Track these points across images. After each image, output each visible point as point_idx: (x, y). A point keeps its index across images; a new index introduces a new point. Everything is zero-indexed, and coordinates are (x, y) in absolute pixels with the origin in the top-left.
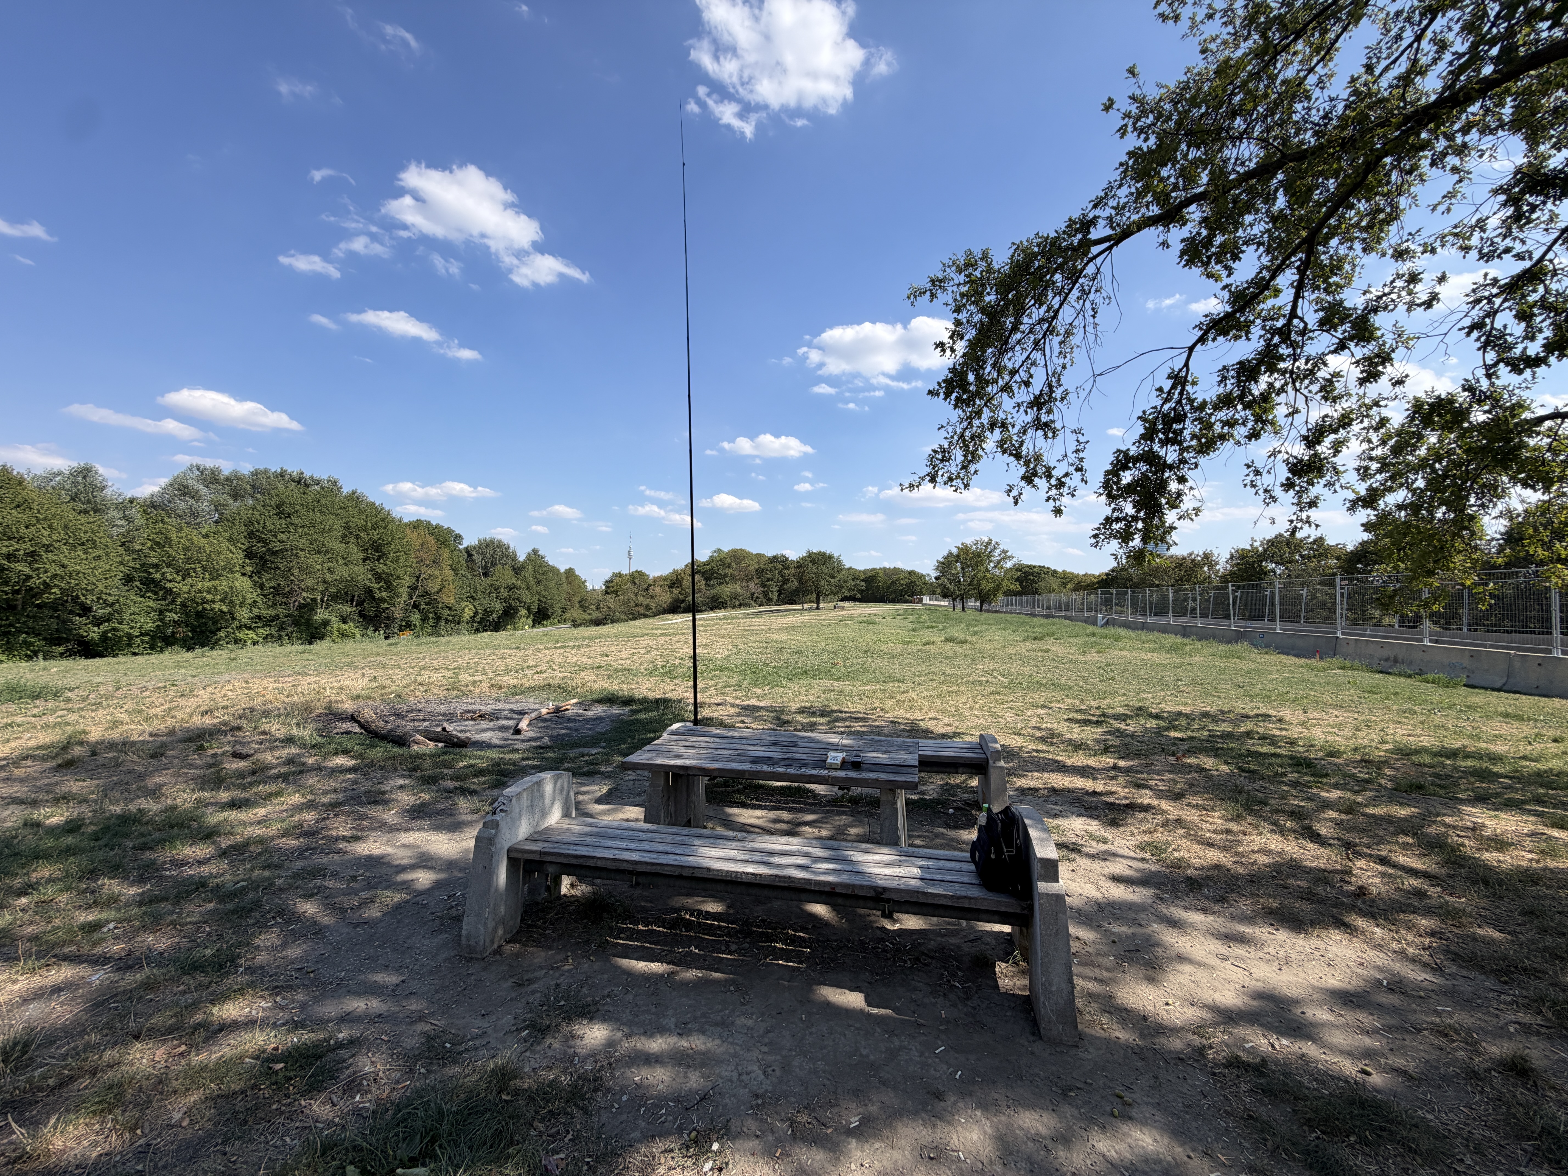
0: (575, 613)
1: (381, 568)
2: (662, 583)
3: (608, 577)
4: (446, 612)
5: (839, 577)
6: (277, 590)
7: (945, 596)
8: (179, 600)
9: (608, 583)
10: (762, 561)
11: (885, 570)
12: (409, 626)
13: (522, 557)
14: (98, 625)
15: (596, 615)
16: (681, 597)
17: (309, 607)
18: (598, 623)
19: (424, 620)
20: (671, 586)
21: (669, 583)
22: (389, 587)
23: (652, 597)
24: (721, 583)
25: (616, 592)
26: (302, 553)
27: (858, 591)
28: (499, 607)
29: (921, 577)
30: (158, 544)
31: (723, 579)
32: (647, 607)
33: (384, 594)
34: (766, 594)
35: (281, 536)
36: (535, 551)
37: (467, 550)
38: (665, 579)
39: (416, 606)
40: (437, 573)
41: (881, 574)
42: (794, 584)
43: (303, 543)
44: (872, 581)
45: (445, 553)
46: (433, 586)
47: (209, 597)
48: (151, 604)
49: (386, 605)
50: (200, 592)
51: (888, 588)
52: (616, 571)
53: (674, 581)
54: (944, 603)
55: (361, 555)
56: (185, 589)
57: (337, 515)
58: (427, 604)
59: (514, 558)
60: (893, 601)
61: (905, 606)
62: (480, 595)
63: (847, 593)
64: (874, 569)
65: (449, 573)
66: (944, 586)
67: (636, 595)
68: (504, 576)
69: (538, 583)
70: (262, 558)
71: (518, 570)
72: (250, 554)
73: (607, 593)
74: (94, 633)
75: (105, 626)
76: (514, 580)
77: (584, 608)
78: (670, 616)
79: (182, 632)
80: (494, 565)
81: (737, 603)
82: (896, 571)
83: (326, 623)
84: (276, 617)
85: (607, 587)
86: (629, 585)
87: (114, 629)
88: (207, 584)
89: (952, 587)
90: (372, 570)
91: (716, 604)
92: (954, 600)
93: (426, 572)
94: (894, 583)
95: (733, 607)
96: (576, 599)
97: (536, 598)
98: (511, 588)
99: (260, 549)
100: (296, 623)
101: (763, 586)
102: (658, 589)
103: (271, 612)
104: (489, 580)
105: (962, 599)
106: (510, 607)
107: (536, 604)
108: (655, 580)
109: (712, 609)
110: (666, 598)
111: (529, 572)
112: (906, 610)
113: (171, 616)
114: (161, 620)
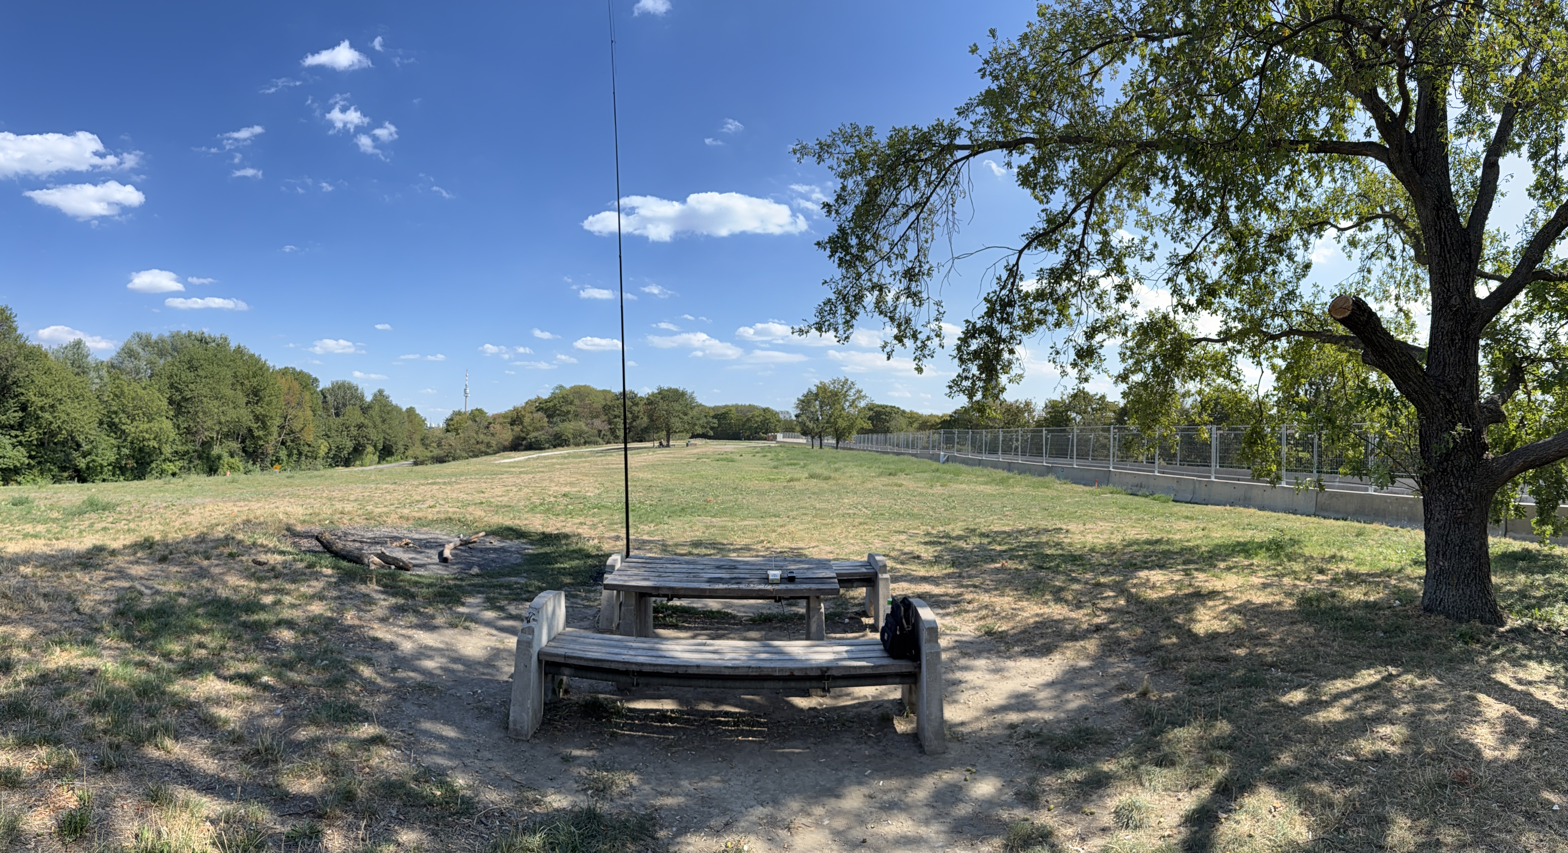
0: (418, 450)
1: (259, 410)
2: (501, 420)
3: (448, 414)
4: (306, 448)
5: (691, 413)
6: (188, 430)
7: (804, 433)
8: (129, 439)
9: (449, 421)
10: (609, 397)
11: (737, 407)
12: (278, 460)
13: (369, 398)
14: (84, 457)
15: (437, 452)
16: (523, 435)
17: (207, 444)
18: (441, 460)
19: (289, 455)
20: (512, 423)
21: (509, 420)
22: (264, 427)
23: (493, 435)
24: (564, 421)
25: (456, 430)
26: (205, 400)
27: (712, 428)
28: (350, 445)
29: (775, 414)
30: (116, 395)
31: (565, 416)
32: (488, 445)
33: (261, 433)
34: (613, 431)
35: (191, 386)
36: (381, 392)
37: (322, 392)
38: (504, 416)
39: (283, 443)
40: (300, 414)
41: (734, 411)
42: (644, 421)
43: (205, 391)
44: (725, 418)
45: (307, 396)
46: (297, 426)
47: (147, 436)
48: (113, 441)
49: (261, 442)
50: (142, 432)
51: (744, 425)
52: (456, 410)
53: (515, 419)
54: (803, 440)
55: (245, 400)
56: (133, 430)
57: (228, 366)
58: (292, 441)
59: (362, 399)
60: (748, 438)
61: (761, 444)
62: (334, 433)
63: (699, 431)
64: (726, 406)
65: (309, 413)
66: (803, 424)
67: (477, 433)
68: (353, 415)
69: (384, 421)
70: (178, 404)
71: (365, 409)
72: (171, 402)
73: (448, 431)
74: (82, 463)
75: (88, 459)
76: (362, 419)
77: (426, 446)
78: (513, 454)
80: (345, 405)
81: (582, 441)
82: (751, 408)
83: (219, 457)
84: (187, 452)
85: (448, 425)
86: (470, 422)
87: (93, 461)
88: (146, 426)
89: (811, 425)
90: (253, 412)
91: (559, 441)
92: (813, 438)
93: (292, 412)
94: (748, 420)
95: (577, 445)
96: (417, 437)
97: (381, 436)
98: (360, 427)
99: (178, 397)
100: (200, 457)
101: (610, 424)
102: (498, 427)
103: (185, 448)
104: (340, 420)
105: (820, 437)
106: (359, 444)
107: (381, 441)
108: (495, 418)
109: (555, 447)
110: (507, 435)
111: (375, 412)
112: (762, 448)
113: (125, 451)
114: (119, 454)
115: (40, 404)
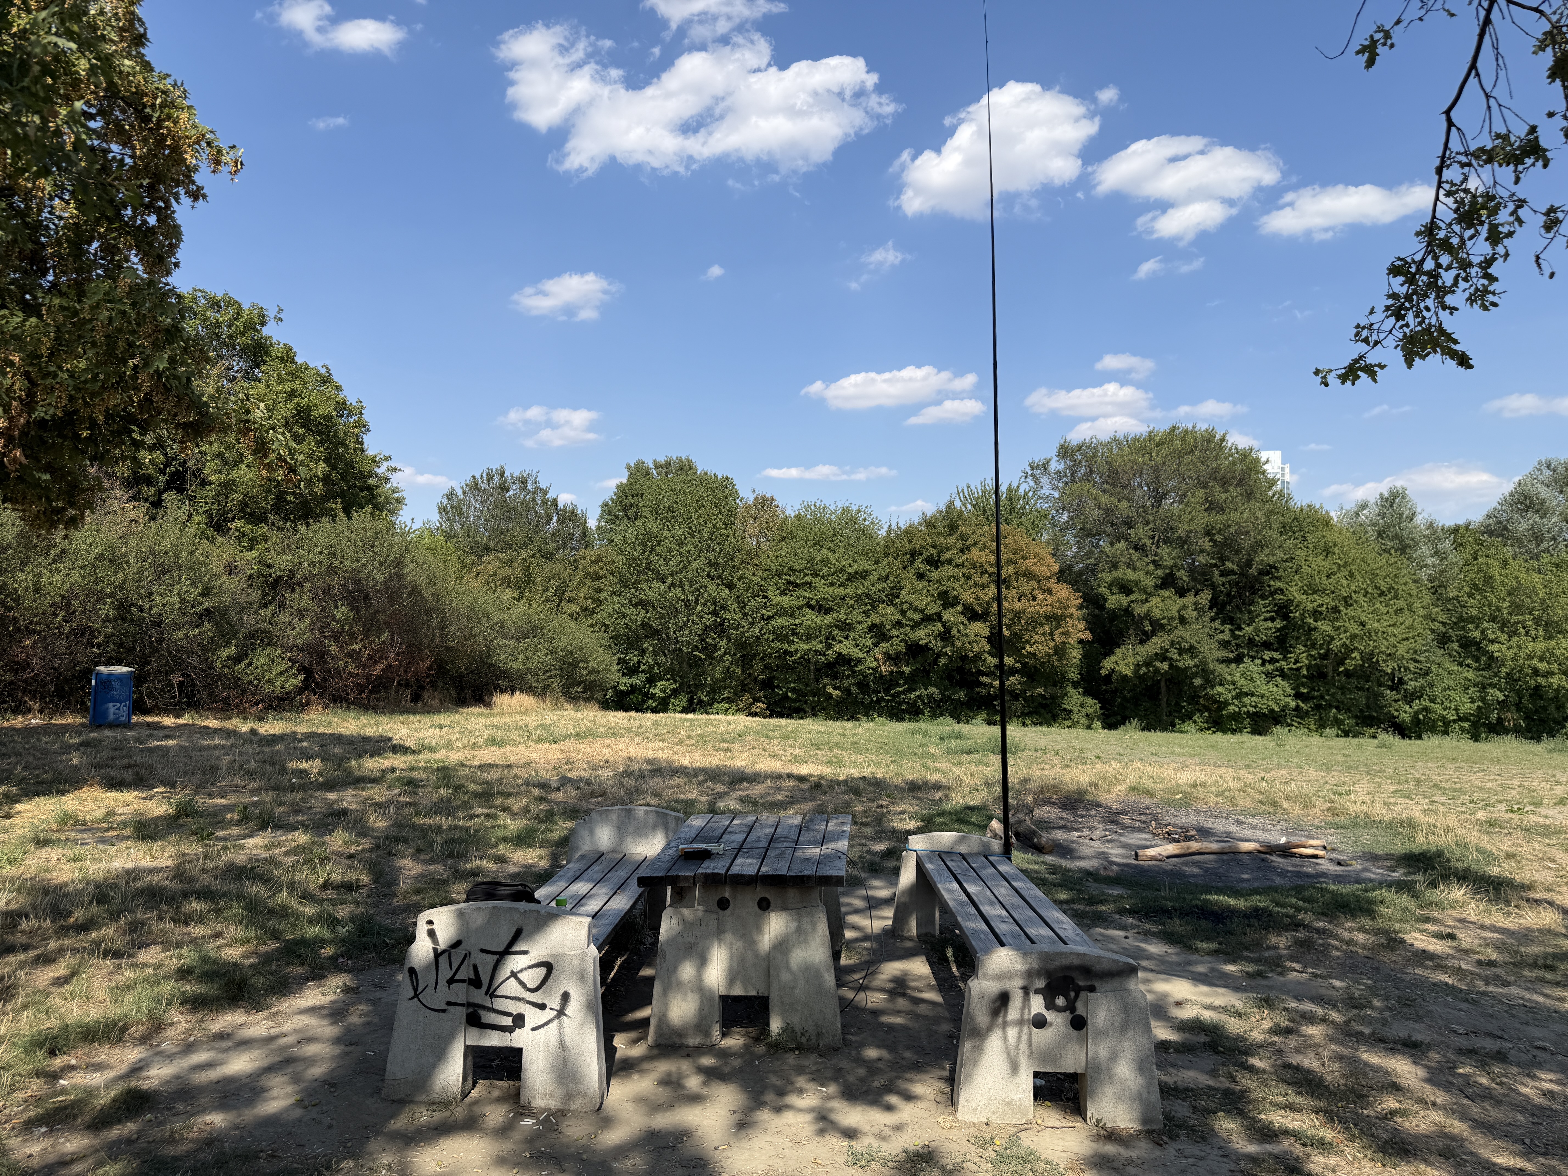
56: (1511, 653)
74: (1405, 712)
79: (1511, 717)
88: (1541, 646)
113: (1496, 694)
114: (1483, 700)
115: (1310, 607)
